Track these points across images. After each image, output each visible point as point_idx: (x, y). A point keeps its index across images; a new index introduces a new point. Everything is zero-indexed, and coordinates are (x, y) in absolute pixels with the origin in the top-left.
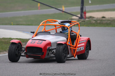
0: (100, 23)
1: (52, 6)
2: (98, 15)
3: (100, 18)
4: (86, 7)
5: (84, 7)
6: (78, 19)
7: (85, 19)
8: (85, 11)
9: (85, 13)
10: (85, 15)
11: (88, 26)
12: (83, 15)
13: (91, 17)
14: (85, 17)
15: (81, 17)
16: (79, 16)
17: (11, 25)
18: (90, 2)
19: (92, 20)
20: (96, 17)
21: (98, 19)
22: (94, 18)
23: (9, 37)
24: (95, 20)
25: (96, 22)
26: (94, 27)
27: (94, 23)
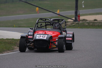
0: (92, 25)
1: (49, 10)
2: (90, 18)
3: (92, 21)
4: (80, 11)
5: (78, 11)
6: (73, 22)
7: (79, 21)
8: (79, 15)
9: (79, 16)
10: (79, 18)
11: (82, 28)
12: (78, 18)
13: (84, 20)
14: (79, 20)
15: (76, 20)
16: (74, 19)
17: (13, 27)
18: (83, 6)
19: (85, 22)
20: (89, 20)
21: (91, 21)
22: (87, 20)
23: (12, 38)
24: (88, 23)
25: (89, 24)
26: (87, 28)
27: (87, 25)
